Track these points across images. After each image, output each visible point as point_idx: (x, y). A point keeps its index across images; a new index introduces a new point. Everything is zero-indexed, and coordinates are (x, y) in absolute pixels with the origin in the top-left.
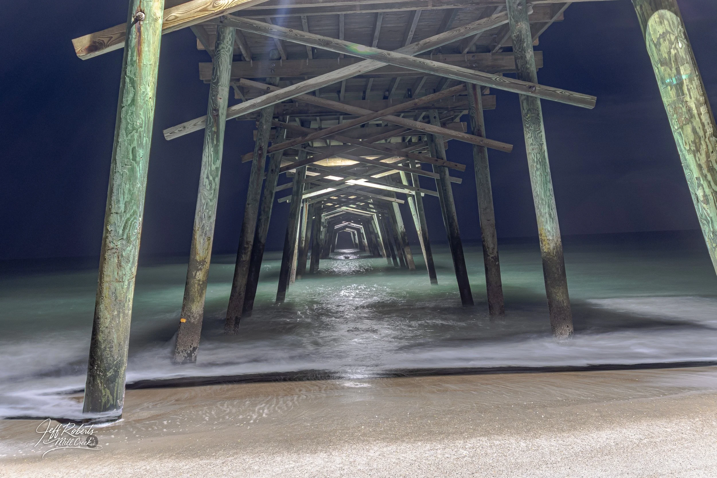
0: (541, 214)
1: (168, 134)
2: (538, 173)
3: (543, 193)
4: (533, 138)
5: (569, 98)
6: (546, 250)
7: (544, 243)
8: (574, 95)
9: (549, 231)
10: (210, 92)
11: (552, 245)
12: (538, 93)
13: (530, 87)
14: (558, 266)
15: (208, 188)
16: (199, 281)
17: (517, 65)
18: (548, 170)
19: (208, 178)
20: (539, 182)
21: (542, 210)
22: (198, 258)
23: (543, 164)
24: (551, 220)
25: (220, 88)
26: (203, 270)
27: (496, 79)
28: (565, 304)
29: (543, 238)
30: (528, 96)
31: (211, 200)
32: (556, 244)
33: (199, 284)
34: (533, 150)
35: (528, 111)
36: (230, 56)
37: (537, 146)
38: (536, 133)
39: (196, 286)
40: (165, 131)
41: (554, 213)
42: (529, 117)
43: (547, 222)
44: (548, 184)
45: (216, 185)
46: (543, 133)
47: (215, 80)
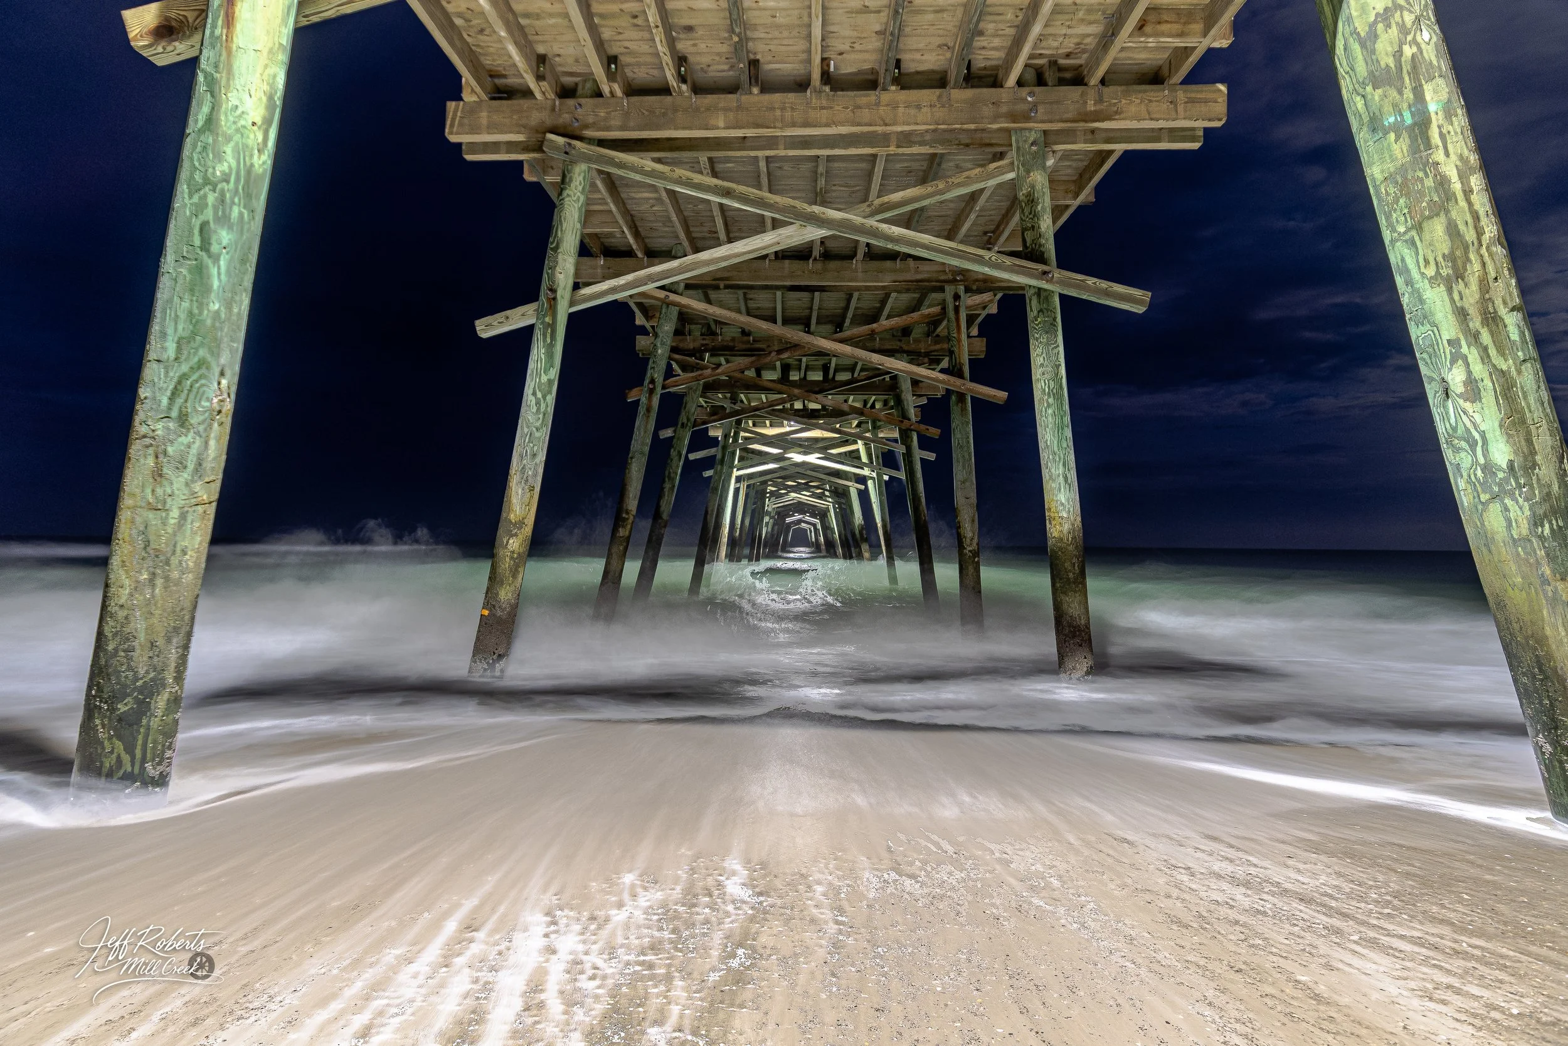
0: (1051, 477)
1: (483, 327)
2: (1050, 411)
3: (1056, 442)
4: (1044, 355)
5: (1107, 294)
6: (1056, 534)
7: (1054, 523)
8: (1115, 288)
9: (1062, 504)
10: (546, 262)
11: (1066, 527)
12: (1057, 283)
13: (1045, 273)
14: (1075, 560)
15: (534, 410)
16: (513, 552)
17: (1024, 241)
18: (1067, 407)
19: (534, 394)
20: (1050, 426)
21: (1053, 470)
22: (512, 516)
23: (1058, 397)
24: (1067, 486)
25: (560, 256)
26: (520, 536)
27: (990, 258)
28: (1083, 622)
29: (1052, 515)
30: (1040, 289)
31: (537, 430)
32: (1073, 525)
33: (512, 558)
34: (1043, 374)
35: (1039, 312)
36: (580, 209)
37: (1050, 369)
38: (1050, 348)
39: (508, 559)
40: (477, 322)
41: (1073, 475)
42: (1040, 323)
43: (1060, 490)
44: (1066, 429)
45: (547, 406)
46: (1061, 349)
47: (554, 245)
